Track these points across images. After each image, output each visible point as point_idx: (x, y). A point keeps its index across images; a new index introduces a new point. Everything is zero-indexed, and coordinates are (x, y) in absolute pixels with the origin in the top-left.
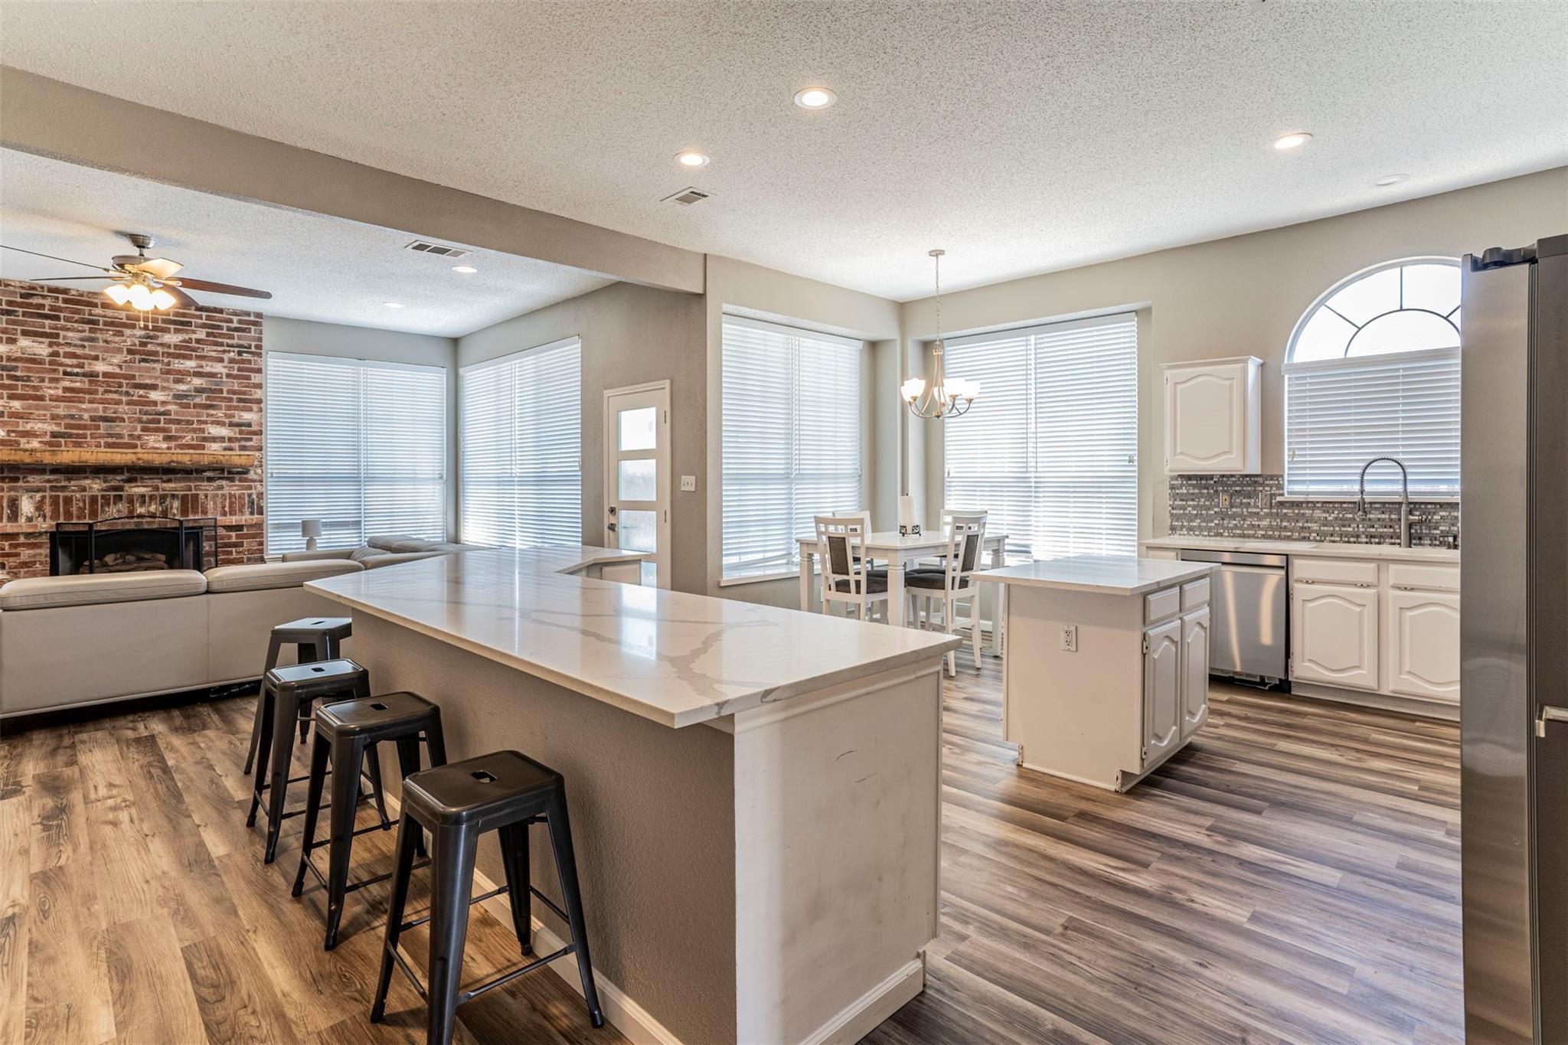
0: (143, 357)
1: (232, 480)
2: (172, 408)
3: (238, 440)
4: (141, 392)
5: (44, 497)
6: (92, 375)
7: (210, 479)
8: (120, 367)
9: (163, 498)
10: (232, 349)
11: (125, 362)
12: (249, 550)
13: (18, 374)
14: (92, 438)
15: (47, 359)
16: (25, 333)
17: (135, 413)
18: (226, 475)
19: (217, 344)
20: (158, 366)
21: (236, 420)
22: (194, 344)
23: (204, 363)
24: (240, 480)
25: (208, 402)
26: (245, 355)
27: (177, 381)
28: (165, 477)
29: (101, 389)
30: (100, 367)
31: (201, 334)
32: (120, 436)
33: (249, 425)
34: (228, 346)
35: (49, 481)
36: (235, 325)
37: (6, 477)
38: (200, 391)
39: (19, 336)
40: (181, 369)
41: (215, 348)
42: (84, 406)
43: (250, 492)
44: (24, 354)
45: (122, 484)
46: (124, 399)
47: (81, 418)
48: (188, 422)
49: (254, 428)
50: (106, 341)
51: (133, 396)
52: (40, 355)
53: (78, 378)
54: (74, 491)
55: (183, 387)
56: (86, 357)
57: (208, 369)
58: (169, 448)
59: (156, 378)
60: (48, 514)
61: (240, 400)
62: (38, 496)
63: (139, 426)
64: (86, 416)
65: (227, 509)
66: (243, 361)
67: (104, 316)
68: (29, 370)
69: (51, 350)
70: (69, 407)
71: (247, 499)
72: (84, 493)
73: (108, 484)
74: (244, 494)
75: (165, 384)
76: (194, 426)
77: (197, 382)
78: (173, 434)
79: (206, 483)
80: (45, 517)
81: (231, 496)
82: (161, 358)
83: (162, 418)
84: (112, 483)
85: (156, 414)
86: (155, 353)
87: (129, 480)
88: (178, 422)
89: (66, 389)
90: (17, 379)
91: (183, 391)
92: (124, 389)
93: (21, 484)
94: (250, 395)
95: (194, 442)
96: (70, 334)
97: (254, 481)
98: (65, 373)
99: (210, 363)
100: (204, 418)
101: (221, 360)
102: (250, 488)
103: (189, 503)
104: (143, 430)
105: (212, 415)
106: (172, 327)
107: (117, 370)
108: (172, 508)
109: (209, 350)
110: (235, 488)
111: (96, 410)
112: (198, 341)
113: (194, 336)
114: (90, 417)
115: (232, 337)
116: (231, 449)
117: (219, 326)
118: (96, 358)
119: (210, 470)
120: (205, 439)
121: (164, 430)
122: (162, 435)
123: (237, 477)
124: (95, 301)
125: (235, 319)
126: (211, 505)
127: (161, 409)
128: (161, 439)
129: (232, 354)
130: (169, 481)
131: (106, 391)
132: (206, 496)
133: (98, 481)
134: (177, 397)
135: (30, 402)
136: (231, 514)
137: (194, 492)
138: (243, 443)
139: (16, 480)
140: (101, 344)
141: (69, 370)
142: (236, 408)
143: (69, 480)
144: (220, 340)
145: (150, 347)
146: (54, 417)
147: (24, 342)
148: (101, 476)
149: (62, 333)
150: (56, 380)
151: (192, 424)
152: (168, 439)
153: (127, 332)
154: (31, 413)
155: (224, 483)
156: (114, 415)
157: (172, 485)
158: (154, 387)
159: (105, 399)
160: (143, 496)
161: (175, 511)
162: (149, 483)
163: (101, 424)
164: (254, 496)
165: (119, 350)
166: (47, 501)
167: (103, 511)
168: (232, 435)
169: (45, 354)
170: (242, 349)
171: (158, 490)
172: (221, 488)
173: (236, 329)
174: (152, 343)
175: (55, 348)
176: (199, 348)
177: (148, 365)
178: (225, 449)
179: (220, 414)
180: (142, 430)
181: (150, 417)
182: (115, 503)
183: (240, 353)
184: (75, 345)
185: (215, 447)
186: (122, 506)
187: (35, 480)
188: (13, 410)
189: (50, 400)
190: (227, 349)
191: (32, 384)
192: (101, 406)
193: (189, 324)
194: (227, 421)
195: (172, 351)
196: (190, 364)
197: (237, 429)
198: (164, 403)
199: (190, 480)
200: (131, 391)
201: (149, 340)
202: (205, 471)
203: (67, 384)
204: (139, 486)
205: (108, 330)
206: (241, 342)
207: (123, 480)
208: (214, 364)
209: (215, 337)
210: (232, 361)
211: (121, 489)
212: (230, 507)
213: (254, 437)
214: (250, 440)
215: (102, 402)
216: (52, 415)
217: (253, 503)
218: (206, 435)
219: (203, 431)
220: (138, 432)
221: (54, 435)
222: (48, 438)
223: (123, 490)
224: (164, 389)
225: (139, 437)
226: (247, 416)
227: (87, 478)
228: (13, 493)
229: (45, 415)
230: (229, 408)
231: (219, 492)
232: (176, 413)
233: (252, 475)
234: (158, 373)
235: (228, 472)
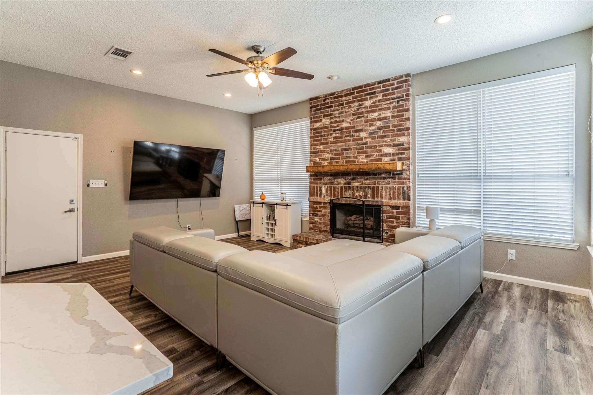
0: (358, 116)
1: (394, 178)
2: (369, 140)
3: (397, 154)
4: (357, 134)
5: (328, 187)
6: (341, 129)
7: (384, 178)
8: (350, 123)
9: (365, 188)
10: (394, 101)
11: (352, 120)
12: (402, 222)
13: (322, 134)
14: (341, 159)
15: (329, 125)
16: (324, 116)
17: (355, 145)
18: (391, 176)
19: (387, 100)
20: (363, 119)
21: (396, 142)
22: (377, 103)
23: (381, 112)
24: (398, 179)
25: (383, 134)
26: (400, 102)
27: (371, 125)
28: (366, 177)
29: (344, 135)
30: (344, 125)
31: (380, 97)
32: (350, 157)
33: (403, 144)
34: (392, 99)
35: (329, 180)
36: (396, 85)
37: (319, 178)
38: (379, 128)
39: (323, 118)
40: (372, 118)
41: (386, 102)
42: (339, 144)
43: (403, 186)
44: (323, 125)
45: (350, 181)
46: (352, 139)
47: (338, 150)
48: (375, 147)
49: (406, 146)
50: (346, 112)
51: (354, 136)
52: (328, 124)
53: (338, 132)
54: (336, 184)
55: (373, 128)
56: (340, 121)
57: (383, 115)
58: (367, 162)
59: (362, 125)
60: (329, 194)
61: (399, 130)
62: (327, 186)
63: (356, 151)
64: (340, 149)
65: (392, 196)
66: (399, 106)
67: (345, 100)
68: (325, 131)
69: (330, 122)
70: (335, 146)
71: (401, 190)
72: (339, 185)
73: (346, 181)
74: (400, 187)
75: (366, 128)
76: (378, 148)
77: (379, 123)
78: (369, 154)
79: (382, 181)
80: (328, 196)
81: (394, 188)
82: (364, 115)
83: (365, 146)
84: (347, 181)
85: (362, 145)
86: (362, 113)
87: (353, 179)
88: (371, 147)
89: (335, 138)
90: (321, 136)
91: (373, 130)
92: (351, 134)
93: (322, 181)
94: (404, 126)
95: (377, 158)
96: (335, 112)
97: (405, 179)
98: (334, 131)
99: (384, 112)
100: (381, 144)
101: (389, 109)
102: (403, 183)
103: (376, 192)
104: (359, 153)
105: (385, 141)
106: (368, 97)
107: (349, 125)
108: (368, 194)
109: (384, 105)
110: (396, 183)
111: (342, 146)
112: (379, 101)
113: (377, 99)
115: (394, 94)
116: (394, 160)
117: (388, 89)
118: (343, 121)
119: (384, 173)
120: (382, 155)
121: (365, 152)
122: (364, 155)
123: (397, 176)
124: (342, 94)
125: (395, 82)
126: (384, 193)
127: (364, 141)
128: (364, 157)
129: (394, 103)
130: (367, 179)
131: (346, 136)
132: (382, 188)
133: (343, 179)
134: (371, 133)
135: (325, 145)
136: (394, 199)
137: (377, 185)
138: (400, 156)
139: (321, 179)
140: (345, 114)
141: (335, 128)
142: (397, 135)
143: (335, 179)
144: (388, 97)
145: (361, 110)
146: (331, 151)
147: (324, 120)
148: (344, 177)
149: (333, 113)
150: (331, 134)
151: (376, 148)
152: (367, 157)
153: (353, 105)
154: (325, 150)
155: (390, 180)
156: (348, 147)
157: (368, 181)
158: (361, 130)
159: (346, 140)
160: (357, 187)
161: (369, 196)
162: (360, 180)
163: (344, 152)
164: (405, 189)
165: (350, 115)
166: (329, 188)
167: (344, 194)
168: (394, 151)
169: (328, 123)
170: (400, 98)
171: (363, 184)
172: (389, 183)
173: (397, 88)
174: (361, 108)
175: (332, 120)
176: (379, 105)
177: (359, 119)
178: (391, 160)
179: (388, 140)
180: (358, 154)
181: (360, 146)
182: (348, 190)
183: (398, 102)
184: (337, 117)
185: (386, 159)
186: (350, 192)
187: (326, 179)
188: (321, 150)
189: (330, 144)
190: (392, 101)
191: (325, 137)
192: (344, 143)
193: (374, 93)
194: (392, 143)
195: (369, 109)
196: (375, 115)
197: (397, 148)
198: (366, 138)
199: (375, 179)
200: (354, 134)
201: (360, 107)
202: (381, 174)
203: (334, 135)
204: (356, 182)
205: (346, 107)
206: (398, 95)
207: (351, 179)
208: (385, 111)
209: (386, 96)
210: (394, 107)
211: (349, 183)
212: (393, 195)
213: (405, 152)
214: (403, 153)
215: (345, 141)
216: (330, 150)
217: (405, 193)
218: (382, 153)
219: (381, 151)
220: (356, 155)
221: (331, 159)
222: (329, 161)
223: (351, 184)
224: (366, 130)
225: (356, 157)
226: (402, 139)
227: (339, 178)
228: (320, 185)
229: (328, 151)
230: (393, 136)
231: (388, 186)
232: (370, 142)
233: (404, 176)
234: (363, 123)
235: (393, 174)
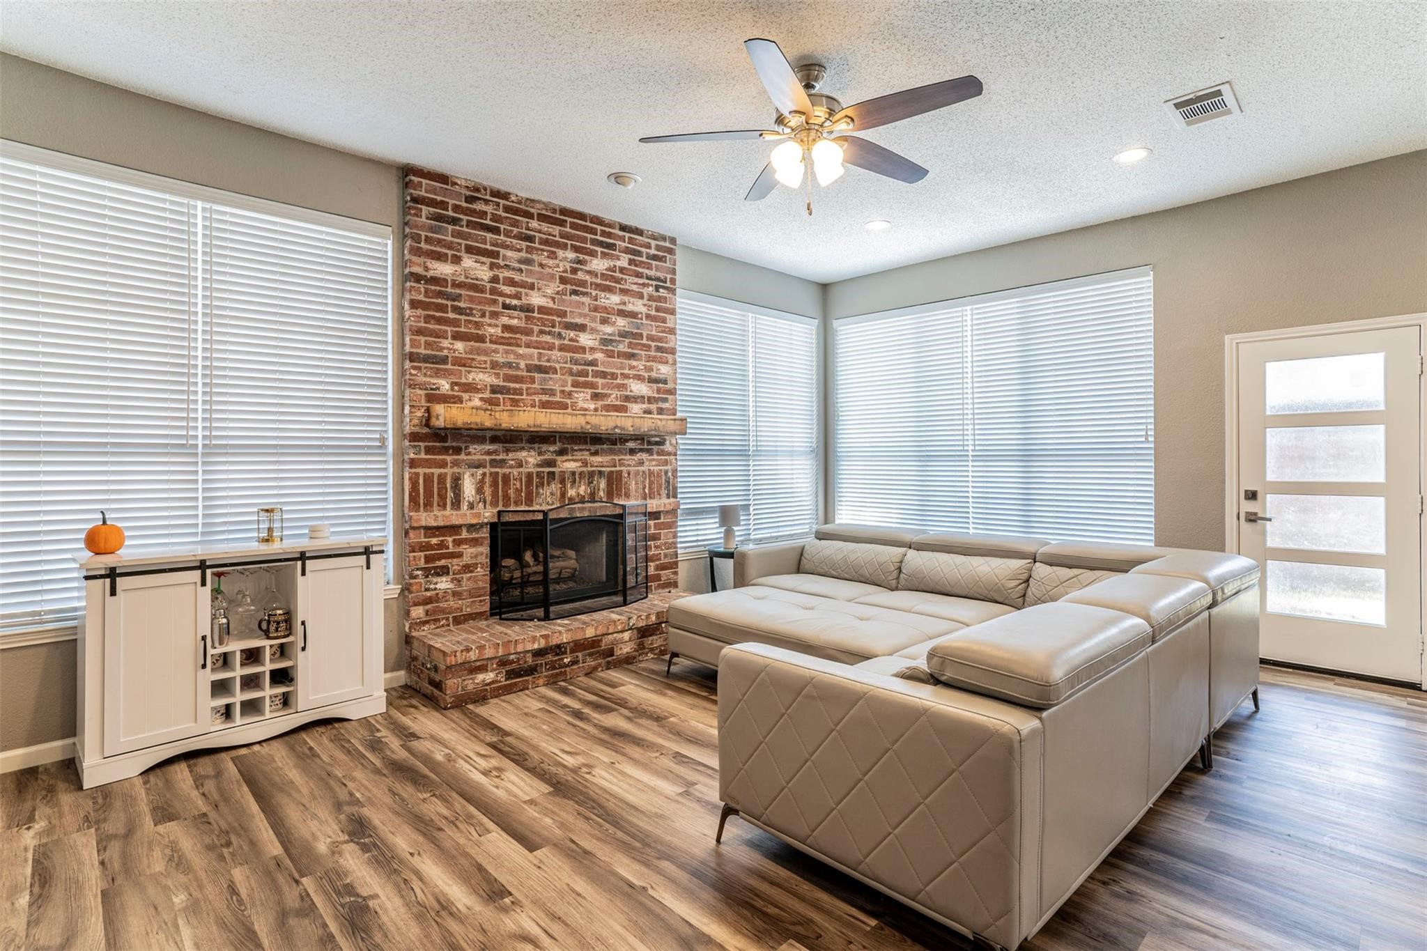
0: (574, 287)
1: (649, 452)
2: (599, 356)
3: (657, 400)
4: (572, 334)
5: (484, 475)
6: (528, 309)
7: (632, 452)
8: (553, 299)
9: (591, 474)
10: (650, 282)
11: (558, 293)
12: (666, 543)
13: (462, 305)
14: (528, 394)
15: (488, 286)
16: (469, 250)
17: (566, 363)
18: (646, 447)
19: (639, 275)
20: (586, 300)
21: (654, 374)
22: (618, 275)
23: (626, 299)
24: (658, 454)
25: (630, 350)
26: (661, 290)
27: (604, 321)
28: (593, 448)
29: (536, 329)
30: (536, 300)
31: (623, 262)
32: (552, 392)
33: (665, 382)
34: (649, 278)
35: (488, 453)
36: (653, 252)
37: (453, 448)
38: (624, 335)
39: (463, 254)
40: (607, 306)
41: (636, 280)
42: (521, 351)
43: (666, 468)
44: (467, 278)
45: (554, 457)
46: (557, 342)
47: (518, 368)
48: (614, 376)
49: (670, 386)
50: (541, 265)
51: (564, 339)
52: (482, 280)
53: (516, 313)
54: (511, 467)
55: (608, 329)
56: (523, 285)
57: (630, 308)
58: (596, 410)
59: (585, 316)
60: (489, 499)
61: (659, 349)
62: (480, 471)
63: (570, 379)
64: (522, 365)
65: (647, 491)
66: (659, 299)
67: (540, 232)
68: (471, 299)
69: (491, 274)
70: (507, 352)
71: (664, 477)
72: (521, 470)
73: (542, 457)
74: (661, 470)
75: (593, 325)
76: (618, 381)
77: (621, 322)
78: (600, 391)
79: (628, 457)
80: (485, 502)
81: (651, 473)
82: (589, 290)
83: (590, 368)
84: (546, 457)
85: (584, 365)
86: (583, 283)
87: (562, 452)
88: (604, 375)
89: (506, 328)
90: (457, 310)
91: (610, 335)
92: (557, 330)
93: (462, 457)
94: (666, 343)
95: (618, 403)
96: (509, 253)
97: (669, 454)
98: (505, 306)
99: (632, 300)
100: (626, 371)
101: (641, 296)
102: (666, 463)
103: (615, 483)
104: (575, 384)
105: (634, 367)
106: (599, 249)
107: (551, 305)
108: (599, 490)
109: (631, 283)
110: (654, 463)
111: (531, 356)
112: (622, 270)
113: (618, 263)
114: (526, 365)
115: (649, 267)
116: (650, 413)
117: (639, 251)
118: (532, 287)
119: (632, 440)
120: (627, 399)
121: (592, 386)
122: (590, 391)
123: (655, 448)
124: (532, 210)
125: (653, 243)
126: (633, 486)
127: (589, 357)
128: (589, 397)
129: (651, 289)
130: (596, 453)
131: (541, 332)
132: (629, 474)
133: (533, 453)
134: (605, 342)
135: (472, 343)
136: (651, 498)
137: (618, 468)
138: (661, 405)
139: (458, 451)
140: (537, 268)
141: (508, 301)
142: (654, 359)
143: (507, 451)
144: (641, 270)
145: (580, 275)
146: (494, 365)
147: (468, 262)
148: (536, 446)
149: (502, 251)
150: (495, 315)
151: (616, 379)
152: (596, 397)
153: (560, 253)
154: (473, 359)
155: (644, 456)
156: (548, 364)
157: (598, 459)
158: (581, 328)
159: (540, 342)
160: (573, 473)
161: (601, 493)
162: (579, 455)
163: (536, 375)
164: (670, 474)
165: (552, 276)
166: (487, 480)
167: (538, 493)
168: (650, 394)
169: (486, 278)
170: (660, 283)
171: (586, 466)
172: (641, 463)
173: (655, 258)
174: (581, 269)
175: (496, 272)
176: (622, 279)
177: (577, 298)
178: (645, 412)
179: (640, 364)
180: (573, 386)
181: (580, 367)
182: (549, 484)
183: (657, 288)
184: (514, 269)
185: (636, 408)
186: (555, 487)
187: (477, 452)
188: (457, 354)
189: (491, 342)
190: (647, 281)
191: (474, 319)
192: (537, 351)
193: (611, 246)
194: (646, 375)
195: (599, 281)
196: (615, 299)
197: (655, 386)
198: (592, 349)
199: (615, 454)
200: (563, 332)
201: (578, 266)
202: (627, 441)
203: (505, 320)
204: (569, 460)
205: (543, 250)
206: (658, 274)
207: (555, 452)
208: (635, 300)
209: (636, 266)
210: (651, 298)
211: (551, 463)
212: (650, 488)
213: (670, 397)
214: (666, 400)
215: (538, 345)
216: (492, 362)
217: (669, 482)
218: (628, 393)
219: (624, 386)
220: (568, 388)
221: (495, 390)
222: (487, 395)
223: (555, 466)
224: (593, 330)
225: (570, 394)
226: (664, 370)
227: (523, 449)
228: (456, 470)
229: (485, 362)
230: (650, 358)
231: (640, 468)
232: (603, 363)
233: (668, 447)
234: (586, 310)
235: (648, 442)
